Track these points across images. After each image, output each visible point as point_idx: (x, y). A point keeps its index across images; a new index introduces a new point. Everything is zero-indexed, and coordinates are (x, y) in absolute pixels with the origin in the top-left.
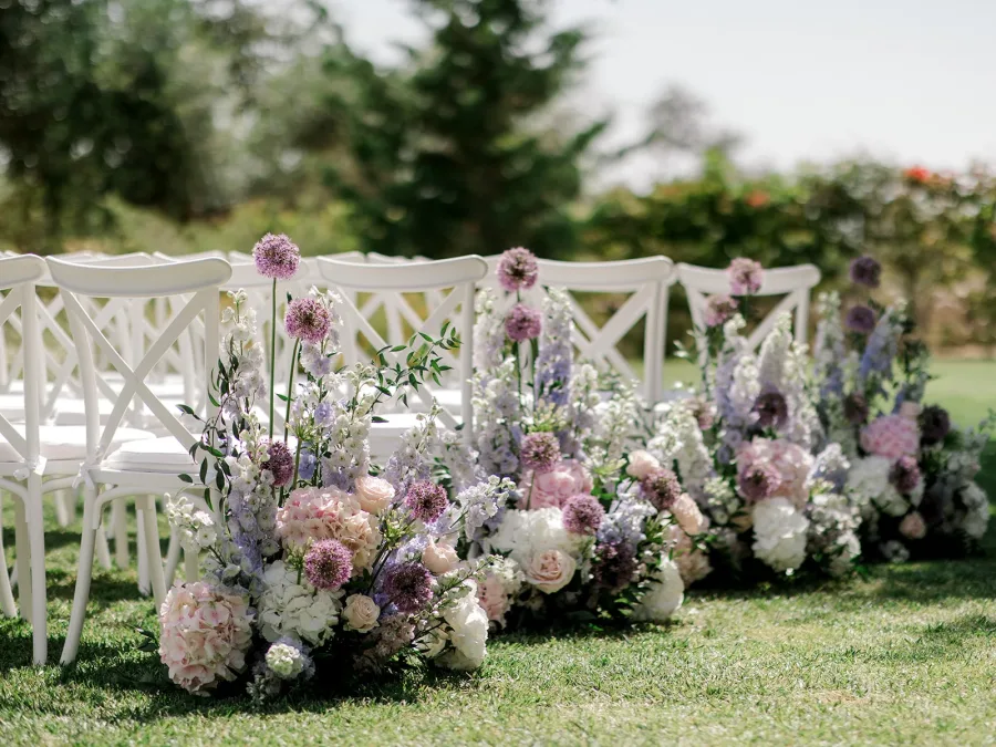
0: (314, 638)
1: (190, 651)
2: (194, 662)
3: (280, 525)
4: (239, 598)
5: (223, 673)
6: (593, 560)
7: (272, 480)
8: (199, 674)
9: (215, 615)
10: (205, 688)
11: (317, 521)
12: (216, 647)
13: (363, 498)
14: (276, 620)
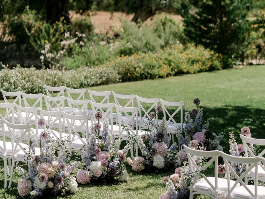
0: (42, 189)
1: (21, 190)
2: (22, 192)
3: (38, 169)
4: (30, 182)
5: (27, 194)
6: (106, 171)
7: (36, 162)
8: (23, 194)
9: (25, 185)
10: (24, 196)
11: (43, 169)
12: (25, 190)
13: (52, 165)
14: (36, 186)
